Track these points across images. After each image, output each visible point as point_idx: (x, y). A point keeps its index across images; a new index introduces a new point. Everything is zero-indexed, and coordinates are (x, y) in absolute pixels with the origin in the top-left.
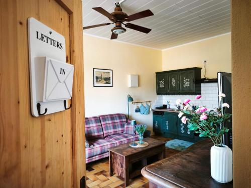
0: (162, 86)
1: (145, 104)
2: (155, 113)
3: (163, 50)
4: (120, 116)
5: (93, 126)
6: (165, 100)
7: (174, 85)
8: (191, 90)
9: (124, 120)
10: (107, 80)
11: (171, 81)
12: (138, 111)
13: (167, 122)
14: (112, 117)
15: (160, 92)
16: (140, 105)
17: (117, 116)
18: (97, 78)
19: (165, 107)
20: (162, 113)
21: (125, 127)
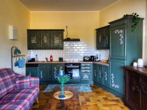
0: (34, 41)
1: (21, 58)
3: (31, 12)
7: (45, 41)
8: (60, 46)
11: (43, 38)
13: (41, 72)
15: (31, 47)
16: (18, 58)
17: (5, 71)
19: (33, 60)
20: (36, 65)
21: (17, 82)
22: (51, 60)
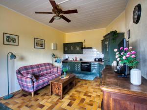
0: (66, 50)
1: (59, 58)
2: (63, 62)
3: (66, 34)
4: (49, 64)
5: (36, 70)
6: (67, 56)
7: (72, 49)
9: (51, 66)
10: (42, 45)
11: (71, 47)
12: (56, 61)
14: (45, 65)
15: (65, 52)
16: (57, 58)
18: (37, 43)
19: (67, 59)
20: (67, 62)
21: (52, 69)
22: (76, 60)
